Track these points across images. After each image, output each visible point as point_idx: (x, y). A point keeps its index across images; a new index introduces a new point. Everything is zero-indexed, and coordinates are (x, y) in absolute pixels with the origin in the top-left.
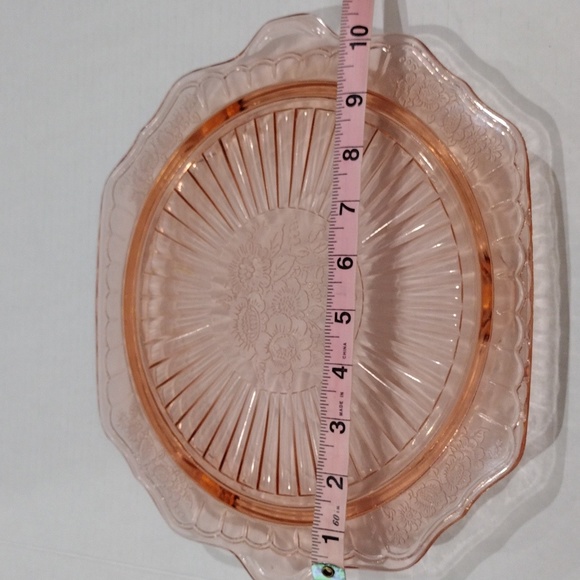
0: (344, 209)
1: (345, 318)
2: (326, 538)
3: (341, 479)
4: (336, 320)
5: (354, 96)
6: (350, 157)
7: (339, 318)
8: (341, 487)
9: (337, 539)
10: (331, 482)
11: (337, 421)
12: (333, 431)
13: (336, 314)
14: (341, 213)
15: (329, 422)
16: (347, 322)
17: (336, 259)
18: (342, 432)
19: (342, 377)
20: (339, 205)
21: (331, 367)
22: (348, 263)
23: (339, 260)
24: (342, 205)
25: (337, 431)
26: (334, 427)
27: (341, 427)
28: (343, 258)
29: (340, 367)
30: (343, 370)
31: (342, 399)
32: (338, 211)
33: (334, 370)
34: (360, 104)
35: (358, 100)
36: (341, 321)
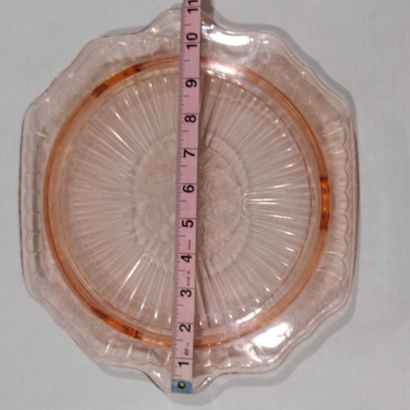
0: (187, 154)
1: (189, 224)
2: (180, 364)
3: (189, 326)
4: (183, 225)
5: (191, 81)
6: (190, 120)
7: (185, 224)
8: (189, 330)
9: (188, 364)
10: (183, 328)
11: (185, 290)
12: (182, 295)
13: (183, 222)
14: (185, 156)
15: (179, 290)
16: (191, 226)
17: (182, 186)
18: (189, 296)
19: (188, 261)
20: (183, 151)
21: (180, 256)
22: (190, 189)
23: (184, 187)
24: (185, 151)
25: (186, 296)
26: (183, 293)
27: (188, 293)
28: (187, 186)
29: (187, 255)
30: (189, 257)
31: (189, 276)
32: (182, 155)
33: (183, 257)
34: (195, 86)
35: (194, 83)
36: (187, 226)
